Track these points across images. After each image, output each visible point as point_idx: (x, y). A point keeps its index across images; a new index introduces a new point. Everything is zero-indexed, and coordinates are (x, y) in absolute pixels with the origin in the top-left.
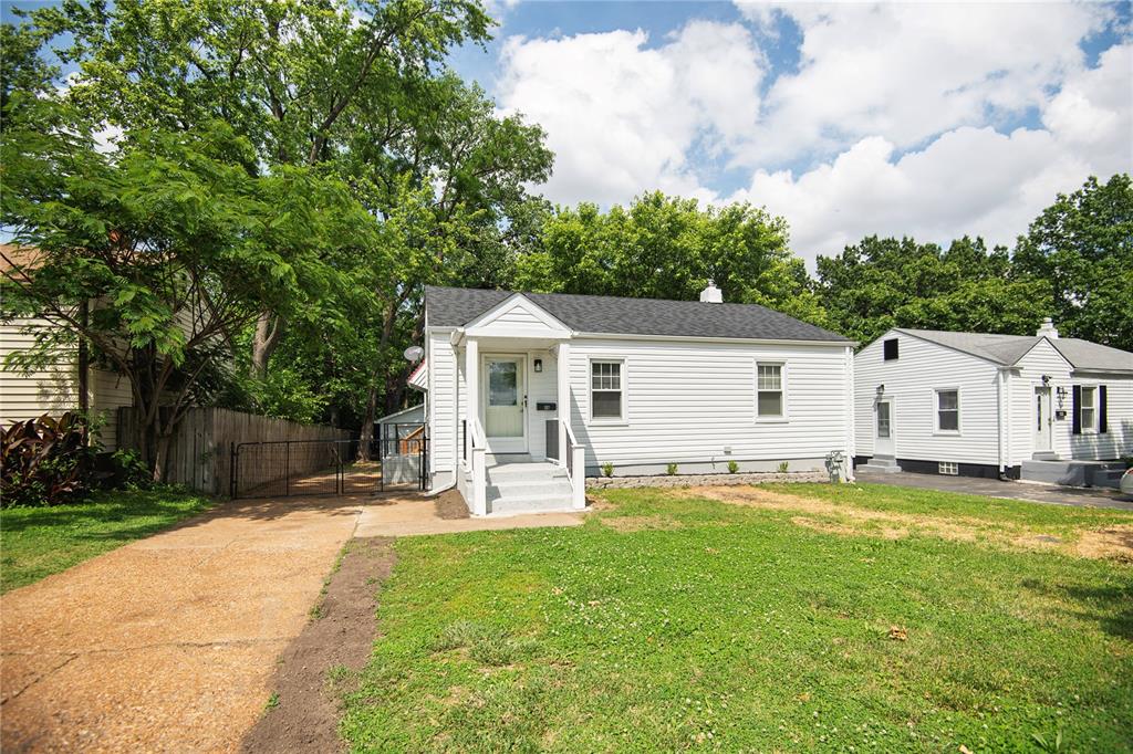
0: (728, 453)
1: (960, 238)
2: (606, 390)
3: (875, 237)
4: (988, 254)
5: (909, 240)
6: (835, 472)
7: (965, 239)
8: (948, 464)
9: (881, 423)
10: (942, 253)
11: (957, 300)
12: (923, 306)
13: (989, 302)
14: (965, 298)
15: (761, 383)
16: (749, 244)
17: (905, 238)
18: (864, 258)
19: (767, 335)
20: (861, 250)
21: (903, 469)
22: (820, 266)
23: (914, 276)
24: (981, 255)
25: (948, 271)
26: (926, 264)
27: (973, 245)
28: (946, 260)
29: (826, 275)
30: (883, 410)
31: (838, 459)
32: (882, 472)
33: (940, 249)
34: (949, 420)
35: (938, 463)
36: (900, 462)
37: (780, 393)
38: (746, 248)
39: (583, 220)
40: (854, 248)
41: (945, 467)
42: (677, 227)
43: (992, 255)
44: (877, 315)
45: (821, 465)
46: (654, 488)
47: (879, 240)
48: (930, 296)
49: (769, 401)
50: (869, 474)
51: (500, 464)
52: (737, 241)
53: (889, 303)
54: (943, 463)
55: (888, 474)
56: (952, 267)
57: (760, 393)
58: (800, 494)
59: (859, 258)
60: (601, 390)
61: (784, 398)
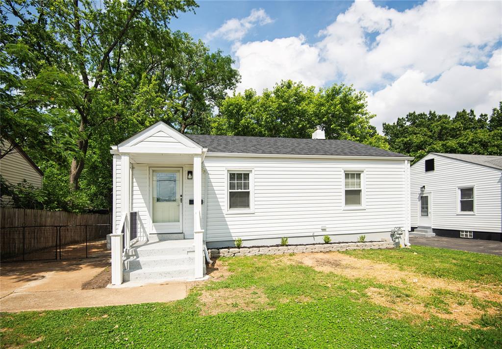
0: (324, 230)
1: (461, 111)
2: (240, 190)
3: (414, 112)
4: (477, 118)
5: (432, 112)
6: (397, 241)
7: (464, 111)
8: (466, 232)
9: (423, 208)
10: (451, 119)
11: (462, 141)
12: (443, 145)
13: (480, 141)
14: (467, 140)
15: (347, 185)
16: (343, 107)
17: (430, 112)
18: (408, 124)
19: (352, 154)
20: (406, 120)
21: (437, 235)
22: (384, 128)
23: (437, 130)
24: (473, 119)
25: (456, 127)
26: (444, 123)
27: (468, 114)
28: (454, 121)
29: (387, 133)
30: (424, 201)
31: (400, 232)
32: (424, 237)
33: (449, 117)
34: (467, 206)
35: (459, 231)
36: (435, 230)
37: (360, 191)
38: (341, 110)
39: (247, 98)
40: (403, 119)
41: (464, 233)
42: (300, 99)
43: (479, 119)
44: (416, 151)
45: (388, 237)
46: (269, 255)
47: (416, 114)
48: (446, 140)
49: (353, 196)
50: (415, 238)
51: (161, 240)
52: (336, 105)
53: (423, 145)
54: (463, 231)
55: (427, 238)
56: (458, 125)
57: (346, 191)
58: (373, 259)
59: (405, 124)
60: (236, 191)
61: (363, 194)
